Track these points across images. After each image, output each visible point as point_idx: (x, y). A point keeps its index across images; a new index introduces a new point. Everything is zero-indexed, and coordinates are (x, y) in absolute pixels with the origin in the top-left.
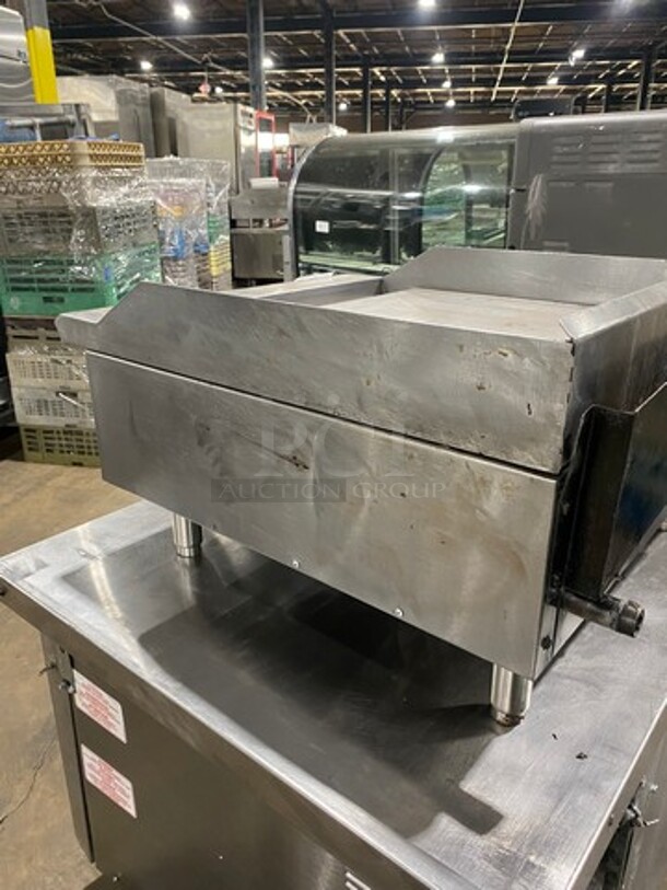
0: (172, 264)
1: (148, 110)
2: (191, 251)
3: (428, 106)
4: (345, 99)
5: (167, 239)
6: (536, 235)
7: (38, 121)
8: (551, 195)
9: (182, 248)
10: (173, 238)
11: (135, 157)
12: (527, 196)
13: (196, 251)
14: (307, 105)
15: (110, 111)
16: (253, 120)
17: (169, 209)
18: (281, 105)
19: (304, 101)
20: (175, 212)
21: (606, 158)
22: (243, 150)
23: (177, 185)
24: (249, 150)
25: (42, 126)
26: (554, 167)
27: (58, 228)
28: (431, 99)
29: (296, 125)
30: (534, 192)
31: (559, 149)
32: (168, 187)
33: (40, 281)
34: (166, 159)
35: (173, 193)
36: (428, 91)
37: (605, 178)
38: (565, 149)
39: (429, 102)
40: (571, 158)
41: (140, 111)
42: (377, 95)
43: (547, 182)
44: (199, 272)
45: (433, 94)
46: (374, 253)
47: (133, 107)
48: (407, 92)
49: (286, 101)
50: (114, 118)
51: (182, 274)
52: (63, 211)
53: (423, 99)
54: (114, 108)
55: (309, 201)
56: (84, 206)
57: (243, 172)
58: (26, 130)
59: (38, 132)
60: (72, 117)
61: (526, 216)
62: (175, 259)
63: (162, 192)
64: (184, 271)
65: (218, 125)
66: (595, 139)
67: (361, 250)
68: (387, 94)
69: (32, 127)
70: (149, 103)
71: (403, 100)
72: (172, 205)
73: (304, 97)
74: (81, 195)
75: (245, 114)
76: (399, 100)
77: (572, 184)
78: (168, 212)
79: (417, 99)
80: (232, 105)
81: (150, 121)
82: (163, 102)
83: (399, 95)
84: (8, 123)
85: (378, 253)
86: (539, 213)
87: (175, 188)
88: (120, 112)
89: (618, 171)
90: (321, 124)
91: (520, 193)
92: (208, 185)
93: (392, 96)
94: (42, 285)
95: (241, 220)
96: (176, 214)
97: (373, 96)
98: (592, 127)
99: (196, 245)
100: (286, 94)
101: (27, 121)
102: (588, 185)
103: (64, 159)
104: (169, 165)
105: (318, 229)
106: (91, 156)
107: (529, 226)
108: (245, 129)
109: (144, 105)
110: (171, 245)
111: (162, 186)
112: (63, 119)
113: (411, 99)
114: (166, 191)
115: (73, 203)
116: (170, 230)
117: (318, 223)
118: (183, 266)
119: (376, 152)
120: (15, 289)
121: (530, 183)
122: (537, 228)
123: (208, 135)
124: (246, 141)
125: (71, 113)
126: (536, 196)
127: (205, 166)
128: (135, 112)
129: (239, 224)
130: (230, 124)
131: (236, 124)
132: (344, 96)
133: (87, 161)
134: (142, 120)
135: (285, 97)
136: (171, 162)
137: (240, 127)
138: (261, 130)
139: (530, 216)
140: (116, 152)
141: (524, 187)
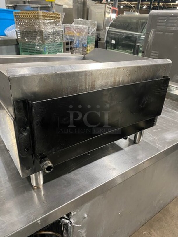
0: (75, 49)
1: (82, 5)
2: (81, 46)
3: (171, 8)
4: (145, 5)
5: (75, 42)
6: (150, 49)
7: (39, 6)
8: (156, 36)
9: (78, 45)
10: (76, 41)
11: (58, 17)
12: (149, 35)
13: (82, 46)
14: (134, 6)
15: (71, 5)
16: (111, 10)
17: (76, 33)
18: (127, 6)
19: (133, 5)
20: (77, 35)
21: (173, 25)
22: (106, 19)
23: (79, 27)
24: (108, 18)
25: (40, 7)
26: (158, 27)
27: (33, 35)
28: (172, 6)
29: (126, 12)
30: (151, 34)
31: (160, 21)
32: (76, 27)
33: (29, 49)
34: (80, 19)
35: (78, 29)
36: (171, 4)
37: (171, 31)
38: (162, 21)
39: (171, 7)
40: (162, 24)
41: (79, 5)
42: (155, 4)
43: (155, 31)
44: (83, 52)
45: (173, 5)
46: (131, 51)
47: (77, 4)
48: (165, 4)
49: (128, 5)
50: (72, 7)
51: (78, 52)
52: (35, 31)
53: (170, 6)
54: (72, 4)
55: (118, 34)
56: (40, 30)
57: (105, 25)
58: (36, 8)
59: (39, 9)
60: (50, 5)
61: (148, 42)
62: (76, 48)
63: (75, 28)
64: (78, 51)
65: (100, 10)
66: (171, 18)
67: (128, 50)
68: (158, 4)
69: (37, 8)
70: (82, 3)
71: (163, 6)
72: (77, 32)
73: (134, 4)
74: (39, 27)
75: (108, 7)
76: (162, 6)
77: (162, 33)
78: (76, 34)
79: (168, 6)
80: (105, 5)
81: (82, 8)
82: (86, 3)
83: (162, 5)
84: (31, 6)
85: (132, 51)
86: (151, 42)
87: (78, 28)
88: (74, 6)
89: (176, 29)
90: (134, 12)
91: (147, 35)
92: (89, 28)
93: (160, 5)
94: (30, 51)
95: (102, 39)
96: (78, 35)
97: (153, 5)
98: (170, 14)
99: (83, 44)
100: (128, 3)
101: (36, 6)
102: (166, 33)
103: (36, 16)
104: (80, 21)
105: (112, 42)
106: (43, 16)
107: (148, 45)
108: (108, 12)
109: (81, 4)
110: (76, 44)
111: (75, 27)
112: (47, 6)
113: (166, 6)
114: (76, 28)
115: (37, 29)
116: (76, 39)
117: (112, 41)
118: (78, 50)
119: (135, 21)
120: (23, 51)
121: (150, 32)
122: (150, 46)
123: (97, 13)
124: (108, 16)
125: (50, 4)
126: (152, 35)
127: (89, 22)
128: (78, 5)
129: (101, 40)
130: (103, 10)
131: (105, 11)
132: (145, 4)
133: (42, 17)
134: (79, 8)
135: (128, 4)
136: (80, 20)
137: (106, 12)
138: (113, 13)
139: (149, 42)
140: (51, 15)
141: (148, 33)
